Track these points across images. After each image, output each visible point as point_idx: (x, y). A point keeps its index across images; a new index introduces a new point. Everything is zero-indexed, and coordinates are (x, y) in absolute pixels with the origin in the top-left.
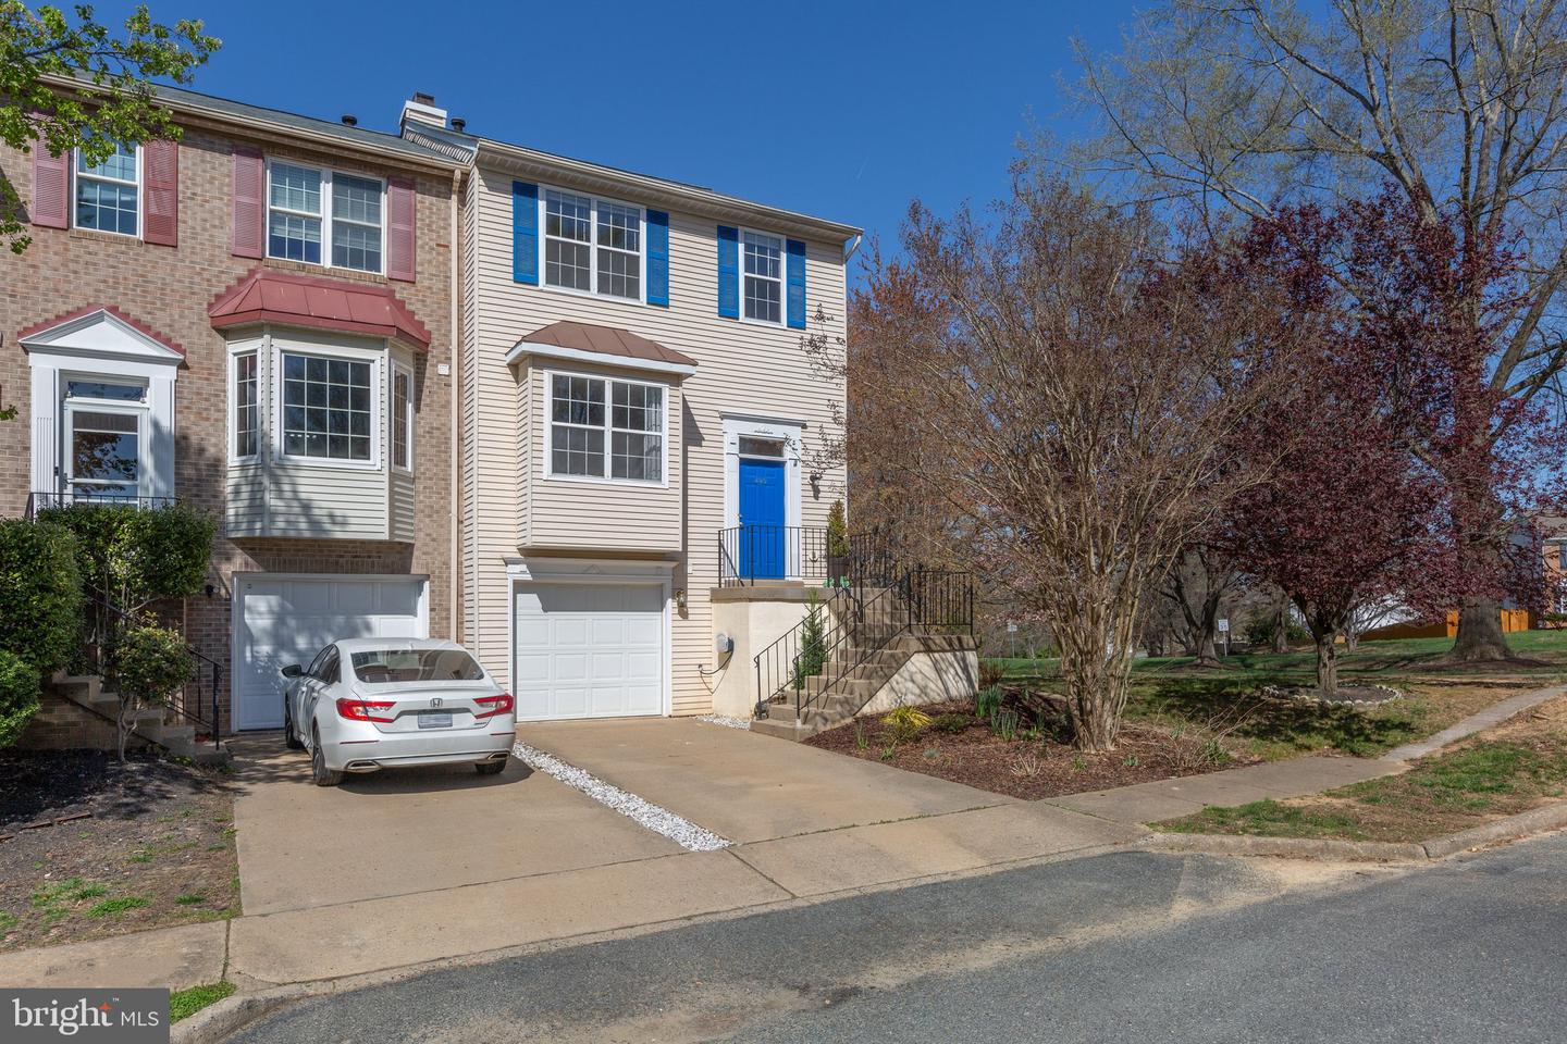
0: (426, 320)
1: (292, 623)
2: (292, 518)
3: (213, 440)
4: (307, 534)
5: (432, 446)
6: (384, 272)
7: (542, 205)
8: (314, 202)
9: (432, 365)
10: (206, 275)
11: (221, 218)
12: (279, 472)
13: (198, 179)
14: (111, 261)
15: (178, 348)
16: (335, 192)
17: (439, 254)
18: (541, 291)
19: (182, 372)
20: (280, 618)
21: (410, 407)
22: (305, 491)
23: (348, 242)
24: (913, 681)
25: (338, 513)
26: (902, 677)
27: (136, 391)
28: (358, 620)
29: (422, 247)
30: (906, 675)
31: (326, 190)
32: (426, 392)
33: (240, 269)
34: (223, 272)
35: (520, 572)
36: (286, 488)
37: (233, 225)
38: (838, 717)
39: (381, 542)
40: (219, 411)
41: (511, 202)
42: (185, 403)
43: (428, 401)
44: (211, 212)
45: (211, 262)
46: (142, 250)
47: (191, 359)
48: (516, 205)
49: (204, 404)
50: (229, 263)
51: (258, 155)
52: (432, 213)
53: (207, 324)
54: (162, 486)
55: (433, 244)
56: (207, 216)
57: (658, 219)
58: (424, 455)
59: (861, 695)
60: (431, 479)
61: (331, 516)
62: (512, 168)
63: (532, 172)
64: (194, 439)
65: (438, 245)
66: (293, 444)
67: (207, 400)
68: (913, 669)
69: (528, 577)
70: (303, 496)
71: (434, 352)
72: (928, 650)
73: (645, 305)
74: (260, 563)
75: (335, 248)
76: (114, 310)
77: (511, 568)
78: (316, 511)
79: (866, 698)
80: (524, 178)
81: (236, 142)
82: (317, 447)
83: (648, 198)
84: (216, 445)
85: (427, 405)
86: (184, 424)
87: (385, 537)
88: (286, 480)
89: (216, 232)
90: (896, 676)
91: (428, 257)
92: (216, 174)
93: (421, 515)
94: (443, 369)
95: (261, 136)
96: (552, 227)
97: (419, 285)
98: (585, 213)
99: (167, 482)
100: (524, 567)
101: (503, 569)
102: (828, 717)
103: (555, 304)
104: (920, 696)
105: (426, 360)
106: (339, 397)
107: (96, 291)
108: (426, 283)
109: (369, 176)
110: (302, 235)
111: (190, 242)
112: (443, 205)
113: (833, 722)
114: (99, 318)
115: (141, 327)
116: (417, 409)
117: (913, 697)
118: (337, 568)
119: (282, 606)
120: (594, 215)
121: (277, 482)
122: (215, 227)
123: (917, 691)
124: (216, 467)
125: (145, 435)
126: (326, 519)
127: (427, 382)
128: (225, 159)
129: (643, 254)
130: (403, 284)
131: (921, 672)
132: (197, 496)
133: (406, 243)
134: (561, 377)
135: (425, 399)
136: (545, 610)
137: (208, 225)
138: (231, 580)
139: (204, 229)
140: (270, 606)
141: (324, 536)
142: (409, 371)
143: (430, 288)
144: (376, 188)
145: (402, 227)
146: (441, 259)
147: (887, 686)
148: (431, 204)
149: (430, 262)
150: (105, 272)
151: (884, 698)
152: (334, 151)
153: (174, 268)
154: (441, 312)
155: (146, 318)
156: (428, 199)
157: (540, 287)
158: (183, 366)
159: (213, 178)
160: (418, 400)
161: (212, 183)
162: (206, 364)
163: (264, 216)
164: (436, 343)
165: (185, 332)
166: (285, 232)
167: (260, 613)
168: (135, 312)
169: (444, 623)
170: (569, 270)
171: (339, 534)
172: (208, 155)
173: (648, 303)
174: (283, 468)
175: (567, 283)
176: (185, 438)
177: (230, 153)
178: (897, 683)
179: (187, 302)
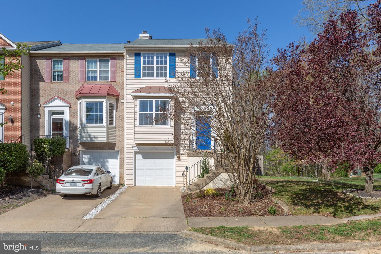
0: (119, 90)
1: (92, 160)
2: (87, 138)
3: (76, 122)
4: (90, 142)
5: (120, 120)
6: (110, 80)
7: (142, 58)
8: (96, 67)
9: (120, 101)
10: (74, 87)
11: (77, 74)
12: (84, 128)
13: (73, 67)
14: (58, 87)
15: (69, 103)
16: (100, 64)
17: (121, 74)
18: (141, 79)
19: (70, 108)
20: (90, 160)
21: (114, 111)
22: (90, 132)
23: (103, 75)
24: (221, 181)
25: (96, 137)
26: (218, 179)
27: (62, 113)
28: (105, 160)
29: (118, 73)
30: (219, 179)
31: (98, 63)
32: (118, 107)
33: (81, 85)
34: (77, 86)
35: (136, 149)
36: (86, 132)
37: (79, 75)
38: (195, 190)
39: (105, 143)
40: (77, 116)
41: (134, 58)
42: (71, 115)
43: (119, 109)
44: (75, 73)
45: (75, 84)
46: (63, 84)
47: (72, 105)
48: (135, 59)
49: (74, 115)
50: (78, 84)
51: (84, 59)
52: (120, 64)
53: (75, 97)
54: (66, 132)
55: (120, 72)
56: (75, 74)
57: (173, 55)
58: (118, 122)
59: (203, 184)
60: (120, 127)
61: (95, 137)
62: (134, 50)
63: (139, 50)
64: (72, 122)
65: (121, 72)
66: (87, 122)
67: (75, 114)
68: (221, 177)
69: (138, 150)
70: (89, 133)
71: (120, 97)
72: (227, 172)
73: (169, 78)
74: (85, 148)
75: (100, 76)
76: (58, 97)
77: (134, 148)
78: (92, 137)
79: (204, 185)
80: (137, 52)
81: (80, 57)
82: (92, 122)
83: (169, 50)
84: (76, 123)
85: (119, 110)
86: (70, 119)
87: (106, 142)
88: (85, 130)
89: (76, 77)
90: (215, 179)
91: (119, 75)
92: (76, 65)
93: (117, 136)
94: (122, 101)
95: (84, 55)
96: (144, 63)
97: (117, 82)
98: (153, 57)
99: (67, 131)
100: (136, 148)
101: (132, 148)
102: (191, 189)
103: (145, 82)
104: (224, 185)
105: (119, 100)
106: (96, 111)
107: (56, 93)
108: (119, 81)
109: (107, 59)
110: (93, 75)
111: (72, 81)
112: (123, 62)
113: (193, 191)
114: (55, 99)
115: (63, 100)
116: (117, 111)
117: (222, 185)
118: (100, 149)
119: (90, 157)
120: (155, 57)
121: (84, 130)
122: (76, 76)
123: (223, 184)
124: (76, 127)
125: (64, 122)
126: (94, 138)
127: (119, 105)
128: (78, 61)
129: (168, 65)
130: (114, 82)
131: (224, 178)
132: (73, 134)
133: (115, 73)
134: (142, 101)
135: (118, 109)
136: (143, 158)
137: (75, 76)
138: (79, 152)
139: (74, 77)
140: (88, 157)
141: (93, 142)
142: (114, 103)
143: (119, 82)
144: (108, 61)
145: (113, 69)
146: (122, 75)
147: (212, 182)
148: (120, 62)
149: (120, 76)
150: (57, 89)
151: (211, 186)
152: (98, 55)
153: (69, 86)
154: (122, 88)
155: (64, 98)
156: (119, 61)
157: (141, 78)
158: (70, 107)
159: (76, 66)
160: (117, 109)
161: (75, 67)
162: (75, 106)
163: (85, 72)
164: (121, 95)
165: (71, 100)
166: (90, 75)
167: (86, 159)
168: (62, 97)
169: (123, 161)
170: (148, 73)
171: (96, 141)
172: (75, 61)
173: (170, 78)
174: (85, 127)
175: (148, 76)
176: (71, 122)
177: (79, 60)
178: (216, 181)
179: (71, 93)
